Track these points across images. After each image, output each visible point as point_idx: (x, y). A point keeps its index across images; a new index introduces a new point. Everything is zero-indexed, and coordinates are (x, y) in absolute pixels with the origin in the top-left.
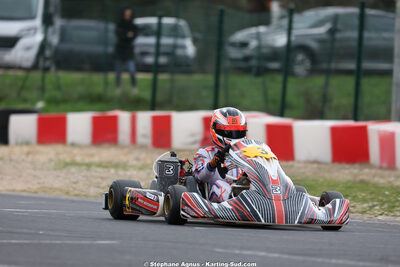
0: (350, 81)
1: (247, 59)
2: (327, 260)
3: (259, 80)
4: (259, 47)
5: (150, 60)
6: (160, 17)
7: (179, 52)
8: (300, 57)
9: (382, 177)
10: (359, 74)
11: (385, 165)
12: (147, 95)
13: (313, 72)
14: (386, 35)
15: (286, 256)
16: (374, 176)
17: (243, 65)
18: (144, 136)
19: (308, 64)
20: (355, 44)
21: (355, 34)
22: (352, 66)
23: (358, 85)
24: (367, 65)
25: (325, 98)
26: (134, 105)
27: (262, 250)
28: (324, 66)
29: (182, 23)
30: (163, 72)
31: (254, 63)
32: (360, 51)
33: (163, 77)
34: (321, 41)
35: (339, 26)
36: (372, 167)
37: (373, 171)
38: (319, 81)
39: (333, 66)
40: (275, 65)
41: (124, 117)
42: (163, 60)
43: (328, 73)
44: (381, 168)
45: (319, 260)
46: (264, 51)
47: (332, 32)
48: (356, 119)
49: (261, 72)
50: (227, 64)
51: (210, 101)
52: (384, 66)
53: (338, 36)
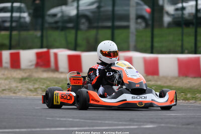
0: (109, 32)
1: (56, 22)
2: (103, 122)
3: (63, 33)
4: (62, 16)
5: (8, 24)
6: (13, 3)
7: (22, 20)
8: (83, 20)
10: (113, 28)
12: (7, 42)
13: (90, 27)
14: (126, 8)
15: (82, 120)
17: (54, 25)
18: (6, 63)
19: (87, 24)
20: (110, 13)
21: (110, 8)
22: (109, 24)
23: (113, 34)
24: (118, 23)
26: (1, 47)
27: (70, 118)
28: (95, 25)
29: (23, 5)
30: (14, 30)
31: (60, 24)
32: (114, 17)
33: (15, 33)
34: (93, 12)
35: (102, 4)
38: (93, 32)
39: (100, 24)
40: (71, 25)
42: (14, 24)
43: (98, 28)
45: (100, 122)
46: (65, 18)
47: (99, 7)
49: (64, 28)
50: (46, 25)
51: (39, 44)
52: (124, 24)
53: (102, 9)
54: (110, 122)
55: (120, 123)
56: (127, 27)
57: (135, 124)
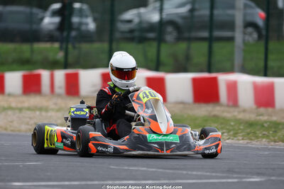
0: (205, 46)
1: (131, 31)
2: (190, 173)
3: (140, 46)
4: (140, 22)
7: (84, 27)
8: (170, 29)
9: (229, 112)
10: (211, 40)
11: (231, 104)
13: (179, 39)
14: (230, 12)
16: (223, 112)
17: (129, 35)
18: (60, 88)
19: (175, 34)
20: (207, 19)
21: (207, 12)
22: (205, 34)
23: (210, 48)
24: (217, 33)
25: (188, 58)
26: (53, 65)
27: (144, 167)
28: (186, 35)
29: (85, 7)
31: (136, 34)
32: (212, 24)
34: (184, 17)
35: (197, 6)
36: (221, 105)
37: (223, 108)
38: (183, 46)
39: (194, 34)
40: (151, 35)
41: (45, 74)
43: (190, 40)
44: (228, 106)
45: (185, 172)
46: (145, 25)
47: (192, 11)
48: (209, 71)
49: (142, 40)
50: (117, 35)
51: (106, 62)
52: (227, 34)
53: (197, 13)
54: (199, 173)
55: (214, 174)
56: (231, 39)
57: (235, 176)
